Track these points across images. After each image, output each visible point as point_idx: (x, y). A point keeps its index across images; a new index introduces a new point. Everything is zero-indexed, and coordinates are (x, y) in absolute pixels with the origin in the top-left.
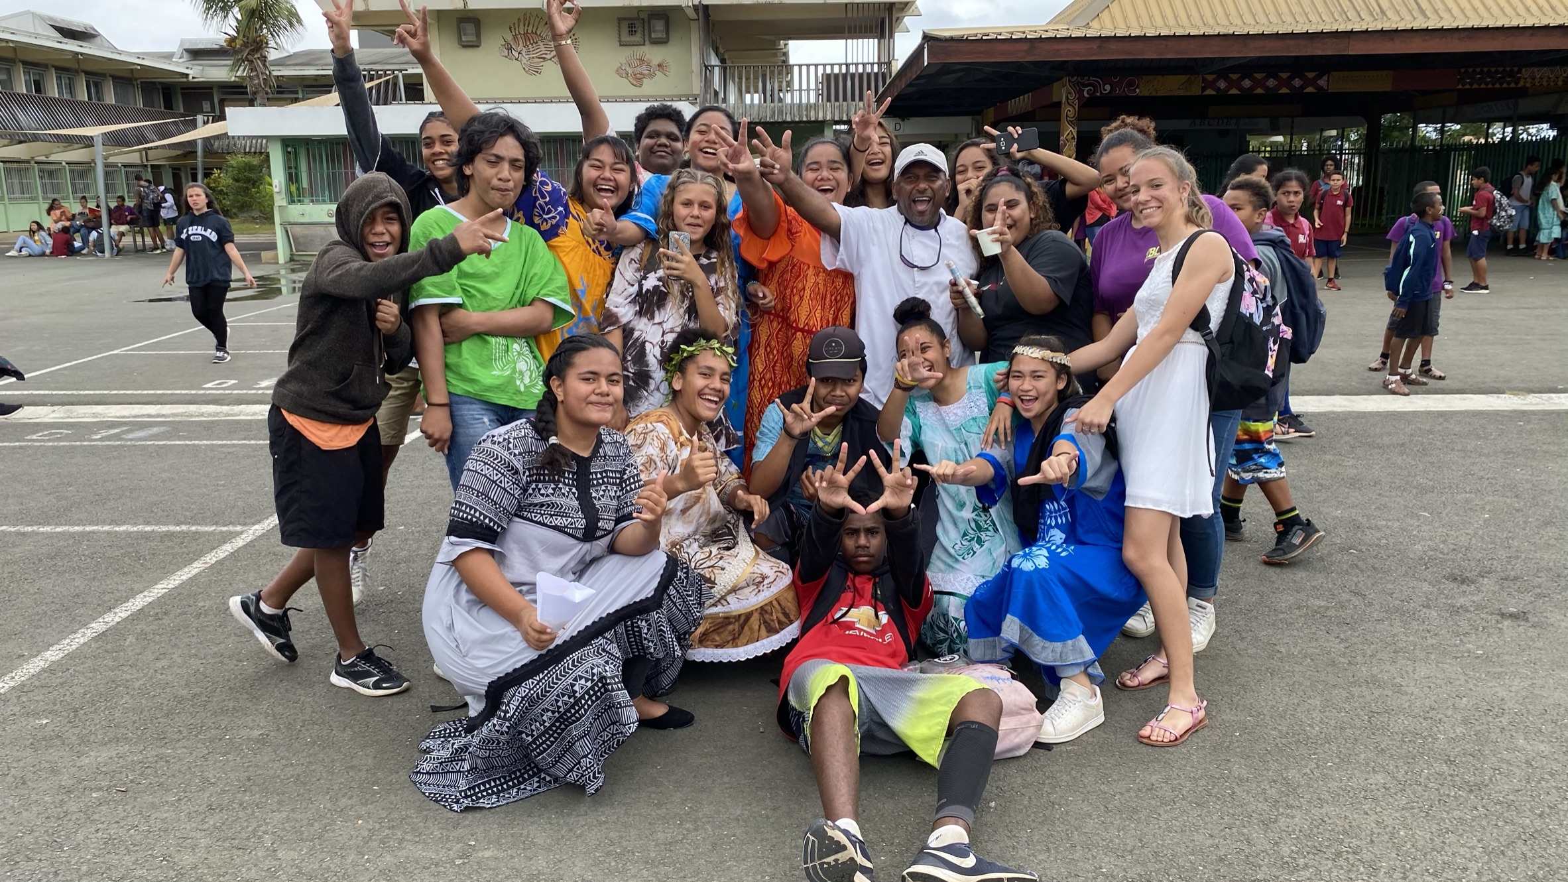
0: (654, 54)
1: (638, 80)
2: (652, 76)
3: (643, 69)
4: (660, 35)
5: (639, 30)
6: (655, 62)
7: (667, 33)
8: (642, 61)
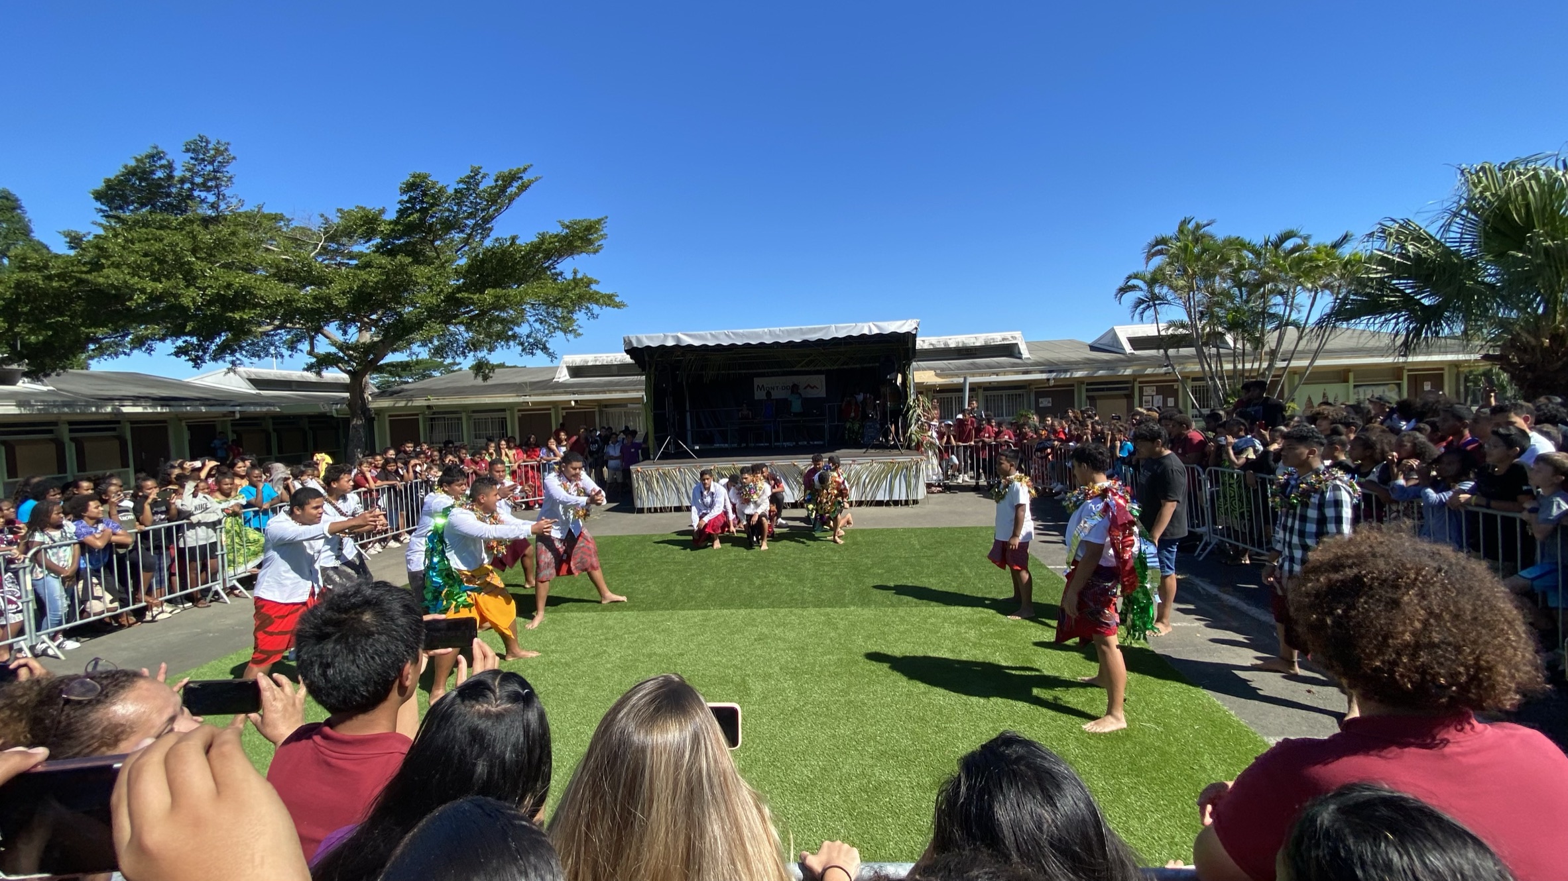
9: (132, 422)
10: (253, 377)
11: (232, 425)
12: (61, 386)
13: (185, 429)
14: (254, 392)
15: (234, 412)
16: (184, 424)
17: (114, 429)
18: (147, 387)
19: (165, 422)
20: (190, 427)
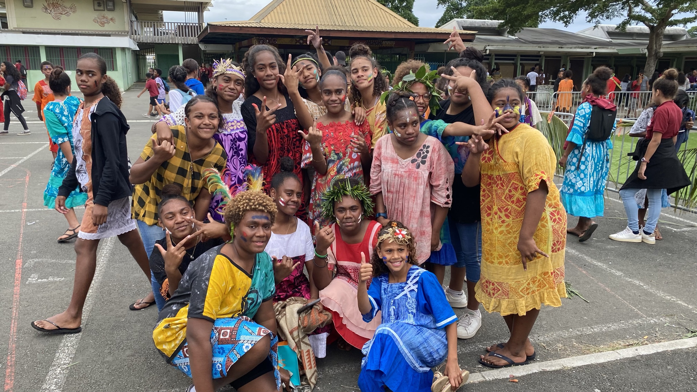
0: (109, 15)
1: (103, 24)
2: (108, 23)
3: (105, 20)
4: (111, 7)
5: (102, 5)
6: (110, 17)
7: (114, 7)
8: (104, 17)
9: (546, 57)
10: (610, 30)
11: (592, 61)
12: (522, 37)
13: (569, 62)
14: (608, 40)
15: (593, 53)
16: (568, 59)
17: (538, 60)
18: (556, 37)
19: (560, 57)
20: (571, 61)
